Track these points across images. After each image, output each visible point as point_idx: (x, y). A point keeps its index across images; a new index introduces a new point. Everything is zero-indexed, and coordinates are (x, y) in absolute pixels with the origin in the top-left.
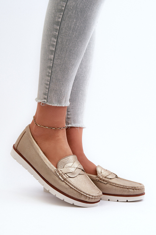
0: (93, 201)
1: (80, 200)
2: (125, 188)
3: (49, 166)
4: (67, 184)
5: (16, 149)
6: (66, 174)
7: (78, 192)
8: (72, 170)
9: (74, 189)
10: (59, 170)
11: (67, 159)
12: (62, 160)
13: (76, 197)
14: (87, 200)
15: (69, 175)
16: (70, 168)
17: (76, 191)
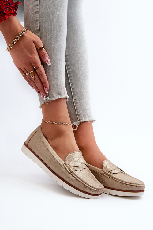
0: (96, 193)
1: (85, 192)
2: (124, 184)
3: (58, 160)
4: (73, 176)
5: (27, 146)
6: (72, 167)
7: (83, 184)
8: (78, 164)
9: (80, 181)
10: (67, 163)
11: (74, 154)
12: (70, 155)
13: (81, 189)
14: (91, 192)
15: (75, 169)
16: (77, 163)
17: (81, 183)
